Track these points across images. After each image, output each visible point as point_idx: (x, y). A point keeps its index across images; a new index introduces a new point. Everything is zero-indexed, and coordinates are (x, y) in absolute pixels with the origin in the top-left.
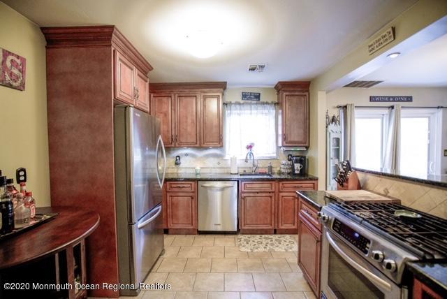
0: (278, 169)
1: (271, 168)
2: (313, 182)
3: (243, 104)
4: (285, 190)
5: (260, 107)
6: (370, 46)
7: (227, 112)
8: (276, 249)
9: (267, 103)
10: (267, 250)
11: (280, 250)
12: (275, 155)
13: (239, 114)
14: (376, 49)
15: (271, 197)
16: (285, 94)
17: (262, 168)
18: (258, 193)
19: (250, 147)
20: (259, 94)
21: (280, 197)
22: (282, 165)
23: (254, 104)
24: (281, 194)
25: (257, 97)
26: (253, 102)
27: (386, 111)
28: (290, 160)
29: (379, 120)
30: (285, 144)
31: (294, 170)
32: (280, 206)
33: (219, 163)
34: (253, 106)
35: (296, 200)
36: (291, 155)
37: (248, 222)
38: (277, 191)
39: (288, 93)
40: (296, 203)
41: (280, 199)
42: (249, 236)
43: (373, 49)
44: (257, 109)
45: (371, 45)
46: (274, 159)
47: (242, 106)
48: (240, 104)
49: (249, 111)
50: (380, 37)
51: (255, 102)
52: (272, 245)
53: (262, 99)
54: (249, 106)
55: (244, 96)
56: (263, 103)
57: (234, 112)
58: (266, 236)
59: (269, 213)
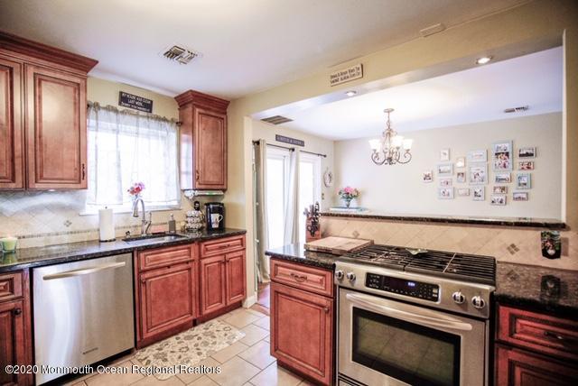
0: (183, 224)
1: (173, 224)
2: (241, 237)
3: (123, 112)
4: (209, 254)
5: (153, 123)
6: (332, 77)
7: (92, 122)
8: (217, 348)
9: (165, 120)
10: (204, 356)
11: (221, 347)
12: (175, 203)
13: (117, 131)
14: (340, 82)
15: (189, 269)
16: (197, 110)
17: (157, 225)
18: (169, 267)
19: (136, 190)
20: (152, 102)
21: (203, 266)
22: (189, 218)
23: (143, 116)
24: (203, 262)
25: (148, 106)
26: (141, 113)
27: (287, 153)
28: (198, 209)
29: (281, 162)
30: (197, 186)
31: (210, 224)
32: (203, 280)
33: (68, 223)
34: (141, 119)
35: (223, 266)
36: (198, 203)
37: (154, 322)
38: (197, 257)
39: (202, 111)
40: (223, 270)
41: (203, 269)
42: (158, 345)
43: (337, 81)
44: (149, 127)
45: (335, 76)
46: (175, 209)
47: (120, 116)
48: (116, 111)
49: (133, 128)
50: (347, 70)
51: (145, 114)
52: (206, 344)
53: (155, 111)
54: (134, 119)
55: (124, 99)
56: (158, 118)
57: (102, 124)
58: (186, 334)
59: (187, 297)
